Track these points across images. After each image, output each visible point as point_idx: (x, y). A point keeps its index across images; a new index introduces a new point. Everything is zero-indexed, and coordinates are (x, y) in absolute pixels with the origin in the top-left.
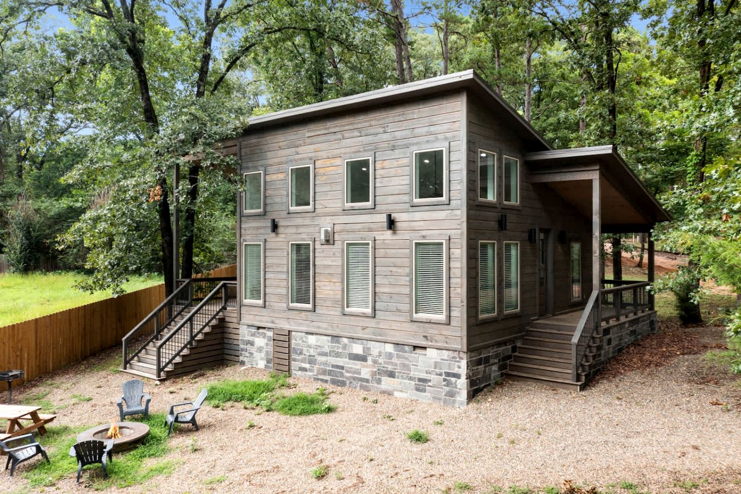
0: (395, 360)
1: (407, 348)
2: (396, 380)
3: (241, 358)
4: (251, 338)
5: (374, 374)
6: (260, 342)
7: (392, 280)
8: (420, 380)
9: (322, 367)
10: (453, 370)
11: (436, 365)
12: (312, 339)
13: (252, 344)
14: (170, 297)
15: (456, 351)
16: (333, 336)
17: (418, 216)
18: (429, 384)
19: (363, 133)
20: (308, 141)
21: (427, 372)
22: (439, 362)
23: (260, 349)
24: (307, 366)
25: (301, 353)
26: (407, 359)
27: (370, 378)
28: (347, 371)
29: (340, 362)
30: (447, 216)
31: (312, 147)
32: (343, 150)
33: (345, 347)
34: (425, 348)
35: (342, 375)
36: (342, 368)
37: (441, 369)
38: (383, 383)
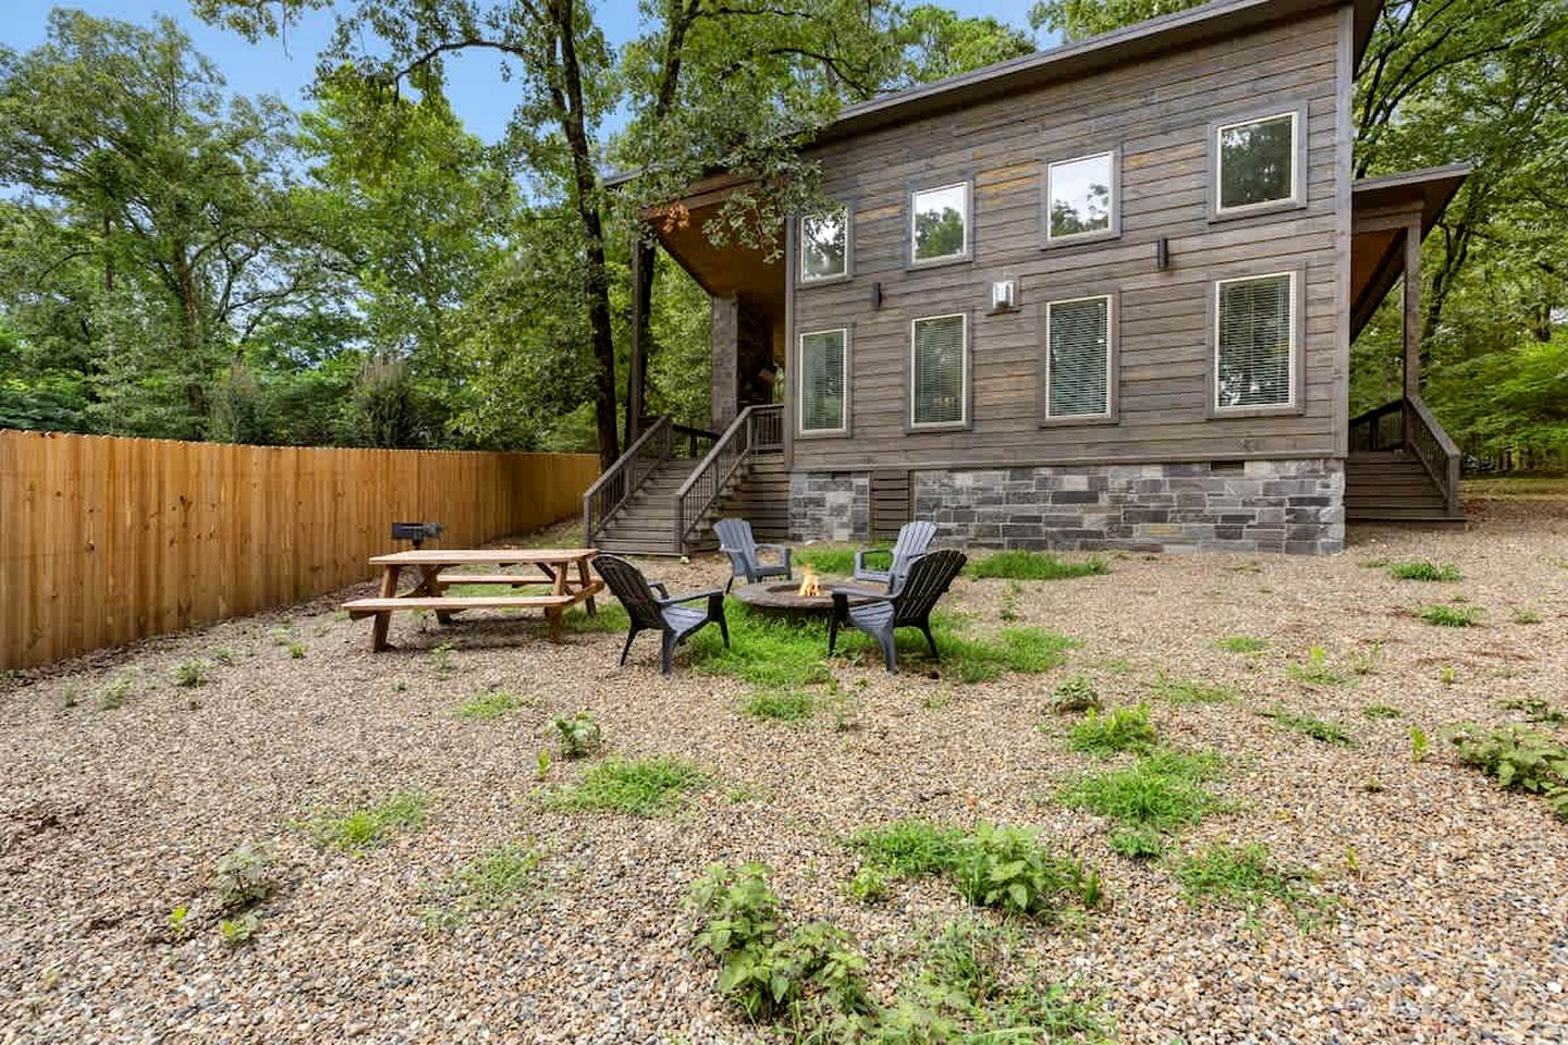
0: (1166, 492)
1: (1196, 468)
2: (1168, 525)
3: (791, 531)
4: (816, 494)
5: (1112, 521)
6: (837, 497)
7: (1160, 356)
8: (1226, 518)
9: (988, 523)
10: (1311, 490)
11: (1268, 488)
12: (963, 480)
13: (819, 503)
14: (614, 467)
15: (1318, 459)
16: (1014, 468)
17: (1227, 238)
18: (1251, 523)
19: (1093, 113)
20: (957, 143)
21: (1245, 504)
22: (1277, 483)
23: (839, 510)
24: (952, 525)
25: (937, 506)
26: (1196, 486)
27: (1105, 529)
28: (1050, 524)
29: (1031, 509)
30: (1297, 230)
31: (969, 152)
32: (1043, 149)
33: (1043, 483)
34: (1239, 463)
35: (1037, 531)
36: (1038, 519)
37: (1280, 493)
38: (1134, 534)
